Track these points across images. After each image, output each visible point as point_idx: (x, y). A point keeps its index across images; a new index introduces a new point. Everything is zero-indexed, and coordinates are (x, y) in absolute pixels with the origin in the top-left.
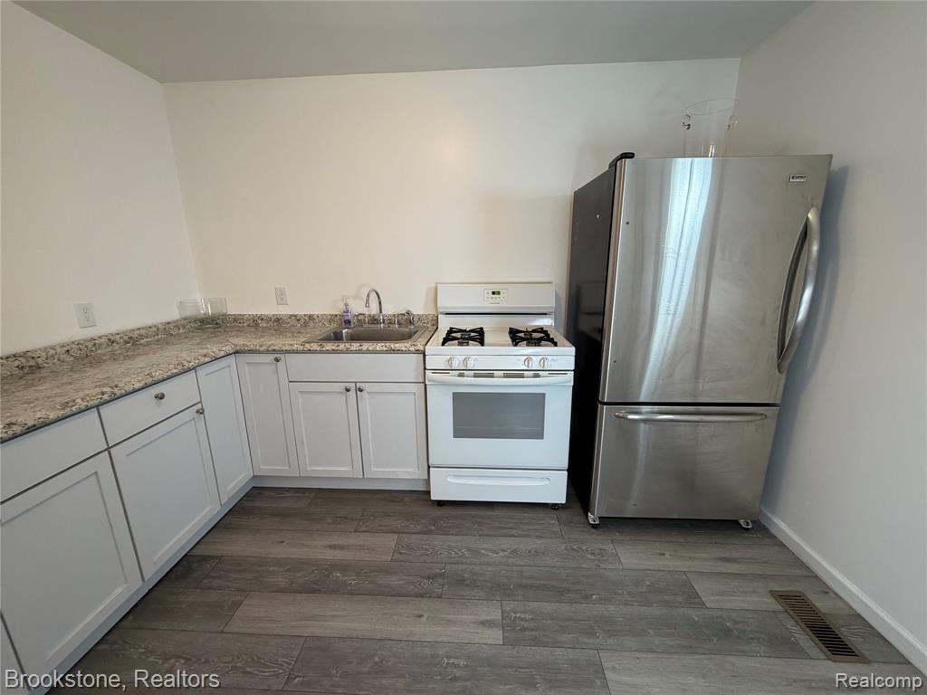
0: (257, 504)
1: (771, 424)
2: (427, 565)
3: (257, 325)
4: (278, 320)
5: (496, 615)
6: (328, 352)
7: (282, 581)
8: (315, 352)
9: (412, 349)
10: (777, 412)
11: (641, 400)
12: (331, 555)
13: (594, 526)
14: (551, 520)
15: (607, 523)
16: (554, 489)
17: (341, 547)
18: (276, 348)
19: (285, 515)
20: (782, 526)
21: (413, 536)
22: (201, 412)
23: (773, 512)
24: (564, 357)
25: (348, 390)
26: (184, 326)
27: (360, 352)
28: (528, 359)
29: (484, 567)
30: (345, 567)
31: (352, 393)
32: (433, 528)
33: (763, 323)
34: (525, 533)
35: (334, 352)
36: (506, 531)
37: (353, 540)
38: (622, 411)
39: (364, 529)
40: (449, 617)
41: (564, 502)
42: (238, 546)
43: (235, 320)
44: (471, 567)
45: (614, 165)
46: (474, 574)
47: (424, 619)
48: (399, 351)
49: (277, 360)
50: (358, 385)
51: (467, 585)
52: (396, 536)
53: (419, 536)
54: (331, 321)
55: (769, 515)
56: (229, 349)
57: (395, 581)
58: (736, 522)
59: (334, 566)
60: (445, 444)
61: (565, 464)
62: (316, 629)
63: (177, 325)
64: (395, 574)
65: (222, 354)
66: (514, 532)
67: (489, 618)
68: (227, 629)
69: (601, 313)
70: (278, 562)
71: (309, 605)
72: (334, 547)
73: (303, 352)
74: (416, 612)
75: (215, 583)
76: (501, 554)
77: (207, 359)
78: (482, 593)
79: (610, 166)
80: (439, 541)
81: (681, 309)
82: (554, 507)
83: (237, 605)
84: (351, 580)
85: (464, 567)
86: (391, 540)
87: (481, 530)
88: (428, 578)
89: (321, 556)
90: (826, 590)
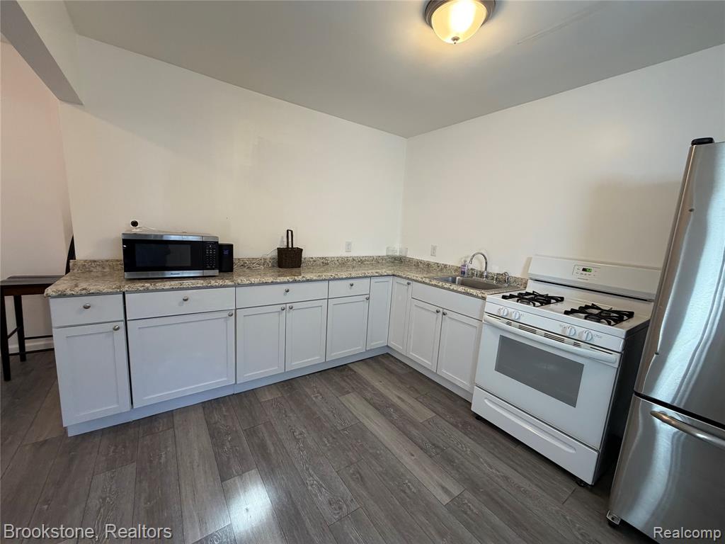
0: (383, 360)
2: (438, 439)
4: (428, 265)
5: (456, 492)
6: (432, 285)
7: (369, 395)
8: (426, 284)
9: (480, 295)
12: (396, 400)
14: (566, 488)
17: (403, 401)
18: (410, 277)
19: (391, 372)
21: (444, 422)
22: (368, 299)
24: (611, 337)
25: (437, 312)
26: (386, 259)
27: (449, 289)
29: (472, 466)
30: (397, 409)
31: (440, 314)
32: (460, 426)
34: (529, 476)
35: (435, 286)
36: (512, 463)
37: (411, 401)
39: (421, 400)
40: (427, 468)
42: (364, 372)
43: (409, 261)
44: (464, 460)
46: (462, 465)
47: (413, 458)
48: (471, 295)
49: (409, 284)
50: (445, 311)
51: (453, 465)
52: (434, 414)
53: (447, 423)
54: (455, 271)
56: (390, 273)
57: (414, 432)
59: (393, 405)
61: (598, 446)
62: (366, 422)
63: (382, 258)
64: (418, 429)
65: (385, 274)
66: (518, 468)
67: (449, 489)
68: (340, 398)
70: (373, 388)
71: (371, 411)
72: (399, 398)
73: (420, 282)
74: (412, 452)
75: (348, 380)
76: (494, 471)
77: (377, 275)
78: (457, 476)
80: (457, 435)
83: (348, 393)
84: (395, 416)
85: (460, 457)
86: (430, 414)
87: (493, 449)
88: (434, 445)
89: (391, 398)
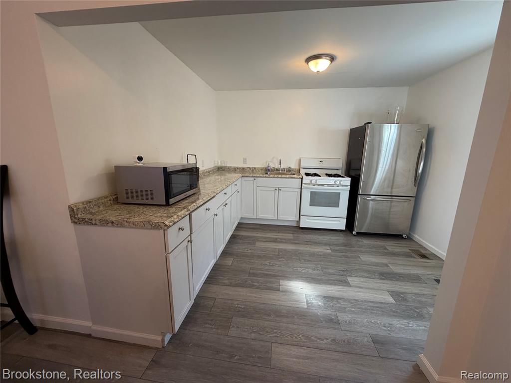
0: (243, 226)
1: (412, 203)
3: (236, 170)
4: (243, 169)
6: (271, 177)
8: (267, 177)
10: (414, 200)
11: (371, 194)
13: (355, 235)
14: (340, 234)
15: (359, 234)
16: (341, 225)
17: (276, 235)
18: (251, 176)
19: (254, 229)
20: (417, 237)
23: (414, 233)
24: (347, 181)
26: (215, 169)
27: (282, 178)
28: (336, 181)
29: (322, 241)
31: (277, 191)
32: (303, 233)
33: (410, 171)
34: (332, 236)
35: (273, 177)
36: (326, 235)
38: (366, 197)
41: (344, 229)
42: (245, 234)
45: (365, 124)
49: (254, 179)
50: (279, 188)
52: (292, 234)
54: (262, 170)
55: (413, 234)
58: (401, 236)
60: (306, 207)
61: (345, 216)
66: (329, 235)
67: (326, 248)
69: (360, 170)
76: (326, 239)
78: (323, 245)
79: (364, 124)
81: (387, 167)
82: (341, 231)
88: (306, 242)
90: (426, 250)
